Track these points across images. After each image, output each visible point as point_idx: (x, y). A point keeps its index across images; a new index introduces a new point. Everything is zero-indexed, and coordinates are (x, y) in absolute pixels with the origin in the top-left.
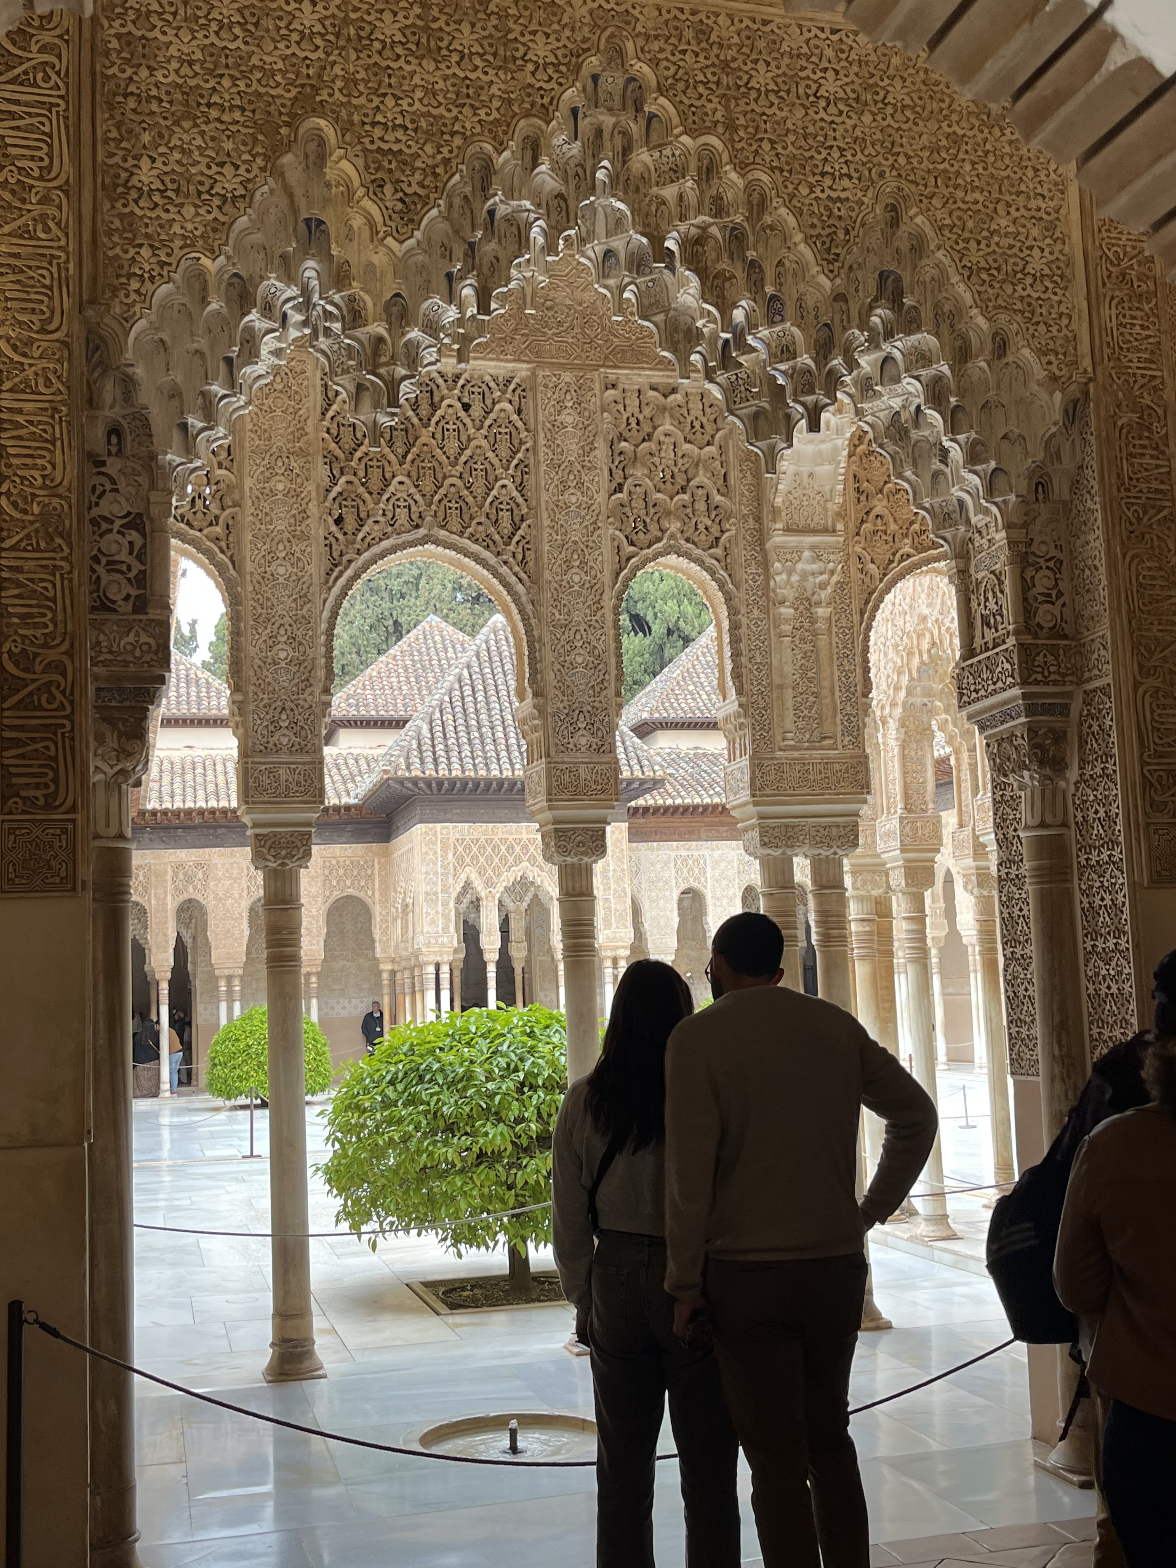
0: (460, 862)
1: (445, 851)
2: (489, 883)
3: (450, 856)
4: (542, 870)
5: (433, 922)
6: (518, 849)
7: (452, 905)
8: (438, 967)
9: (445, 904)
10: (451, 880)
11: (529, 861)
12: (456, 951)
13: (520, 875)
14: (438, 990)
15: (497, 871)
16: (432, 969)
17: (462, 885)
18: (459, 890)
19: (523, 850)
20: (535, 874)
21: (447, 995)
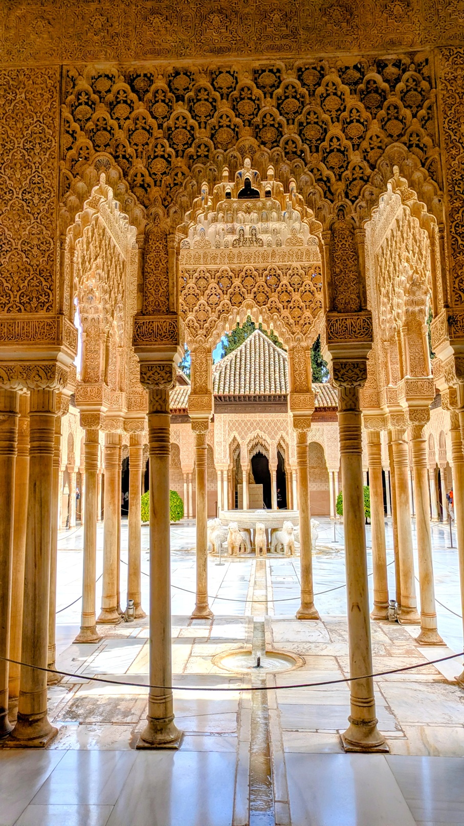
0: (231, 430)
1: (225, 425)
2: (242, 438)
3: (227, 427)
4: (265, 433)
5: (220, 454)
6: (255, 424)
7: (227, 447)
8: (222, 472)
9: (225, 446)
10: (227, 436)
11: (260, 429)
12: (229, 466)
13: (256, 435)
14: (222, 481)
15: (246, 434)
16: (219, 473)
17: (232, 439)
18: (231, 441)
19: (257, 424)
20: (261, 434)
21: (225, 483)
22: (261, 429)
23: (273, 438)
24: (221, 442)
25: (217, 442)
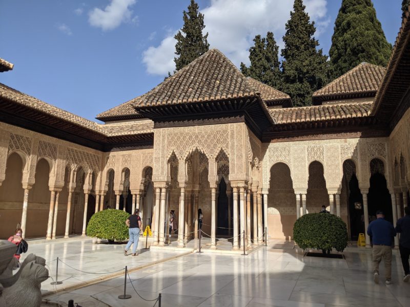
1: (163, 140)
2: (181, 153)
3: (166, 141)
4: (203, 146)
5: (157, 170)
6: (194, 137)
7: (166, 163)
8: (161, 189)
9: (163, 162)
10: (165, 151)
13: (194, 149)
14: (160, 200)
15: (184, 147)
16: (158, 190)
17: (171, 154)
18: (169, 156)
19: (196, 137)
20: (200, 148)
21: (163, 202)
22: (200, 142)
23: (212, 151)
24: (159, 158)
25: (156, 158)
